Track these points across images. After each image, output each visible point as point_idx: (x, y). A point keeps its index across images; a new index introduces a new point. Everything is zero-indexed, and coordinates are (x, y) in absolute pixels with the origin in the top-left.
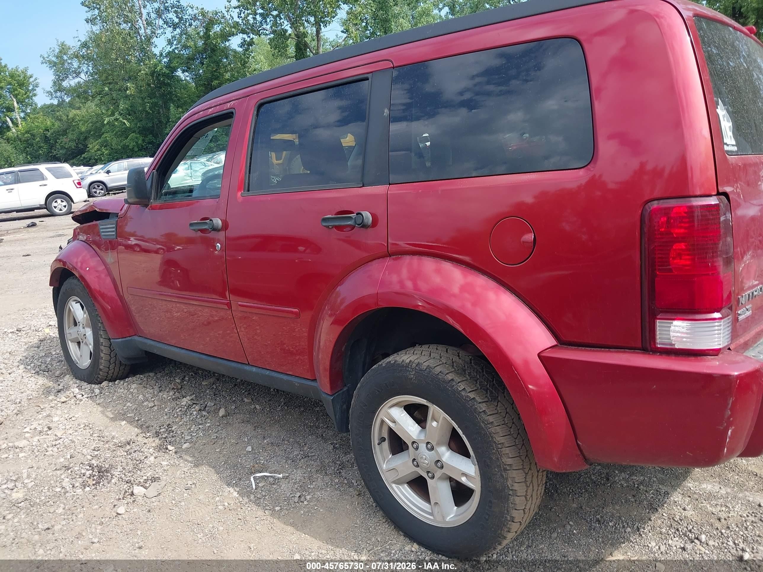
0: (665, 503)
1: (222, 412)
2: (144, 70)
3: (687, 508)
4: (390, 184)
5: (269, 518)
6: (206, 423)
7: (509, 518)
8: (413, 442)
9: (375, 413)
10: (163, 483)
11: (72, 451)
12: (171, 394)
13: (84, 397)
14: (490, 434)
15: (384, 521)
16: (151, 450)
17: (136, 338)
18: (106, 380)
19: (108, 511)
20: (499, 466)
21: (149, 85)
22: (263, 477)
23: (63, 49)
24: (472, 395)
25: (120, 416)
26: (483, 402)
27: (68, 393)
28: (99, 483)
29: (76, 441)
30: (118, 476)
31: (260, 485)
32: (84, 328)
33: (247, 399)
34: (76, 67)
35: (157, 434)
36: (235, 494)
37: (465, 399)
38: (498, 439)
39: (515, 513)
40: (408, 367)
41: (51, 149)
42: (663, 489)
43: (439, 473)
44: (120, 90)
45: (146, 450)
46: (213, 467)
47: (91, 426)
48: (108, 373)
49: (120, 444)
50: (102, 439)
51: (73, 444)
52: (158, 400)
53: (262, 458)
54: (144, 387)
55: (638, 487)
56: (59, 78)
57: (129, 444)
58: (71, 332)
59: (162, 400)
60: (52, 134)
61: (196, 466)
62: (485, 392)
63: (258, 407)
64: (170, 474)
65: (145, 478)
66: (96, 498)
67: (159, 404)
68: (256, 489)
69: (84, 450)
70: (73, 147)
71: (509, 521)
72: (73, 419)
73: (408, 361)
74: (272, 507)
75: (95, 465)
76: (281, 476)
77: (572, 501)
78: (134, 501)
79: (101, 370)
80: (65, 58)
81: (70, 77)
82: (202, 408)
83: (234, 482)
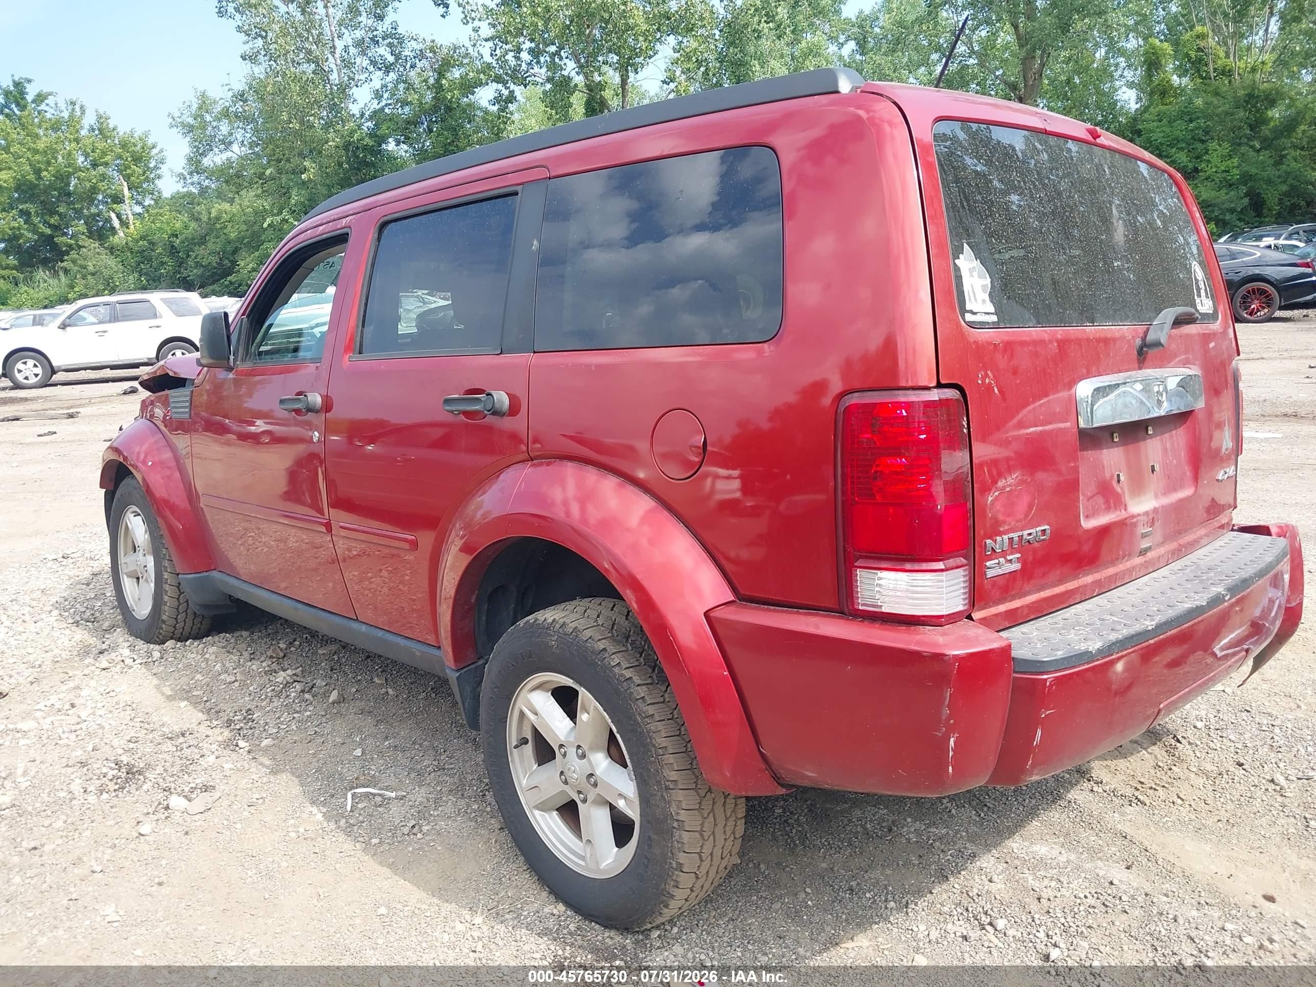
0: (964, 870)
1: (334, 696)
2: (333, 141)
3: (995, 878)
4: (535, 352)
5: (360, 854)
6: (306, 711)
7: (674, 865)
8: (561, 746)
9: (511, 699)
10: (217, 795)
11: (98, 740)
12: (264, 664)
13: (136, 662)
14: (648, 732)
15: (525, 868)
16: (214, 747)
17: (215, 574)
18: (172, 638)
19: (128, 829)
20: (659, 783)
21: (340, 165)
22: (367, 795)
23: (205, 104)
24: (628, 674)
25: (185, 694)
26: (644, 685)
27: (113, 655)
28: (123, 788)
29: (107, 727)
30: (154, 780)
31: (359, 806)
32: (145, 555)
33: (379, 679)
34: (225, 133)
35: (229, 722)
36: (320, 817)
37: (618, 679)
38: (659, 740)
39: (682, 858)
40: (548, 628)
41: (179, 266)
42: (971, 848)
43: (591, 796)
44: (294, 172)
45: (206, 745)
46: (298, 777)
47: (134, 705)
48: (174, 627)
49: (170, 735)
50: (146, 726)
51: (101, 731)
52: (241, 673)
53: (373, 767)
54: (228, 652)
55: (932, 844)
56: (198, 151)
57: (183, 735)
58: (127, 562)
59: (248, 673)
60: (183, 242)
61: (274, 772)
62: (650, 670)
63: (390, 691)
64: (231, 782)
65: (194, 785)
66: (114, 810)
67: (243, 678)
68: (352, 811)
69: (116, 740)
70: (215, 264)
71: (676, 870)
72: (112, 694)
73: (550, 620)
74: (367, 839)
75: (125, 763)
76: (393, 795)
77: (821, 859)
78: (167, 818)
79: (164, 622)
80: (208, 118)
81: (216, 150)
82: (307, 689)
83: (323, 799)
